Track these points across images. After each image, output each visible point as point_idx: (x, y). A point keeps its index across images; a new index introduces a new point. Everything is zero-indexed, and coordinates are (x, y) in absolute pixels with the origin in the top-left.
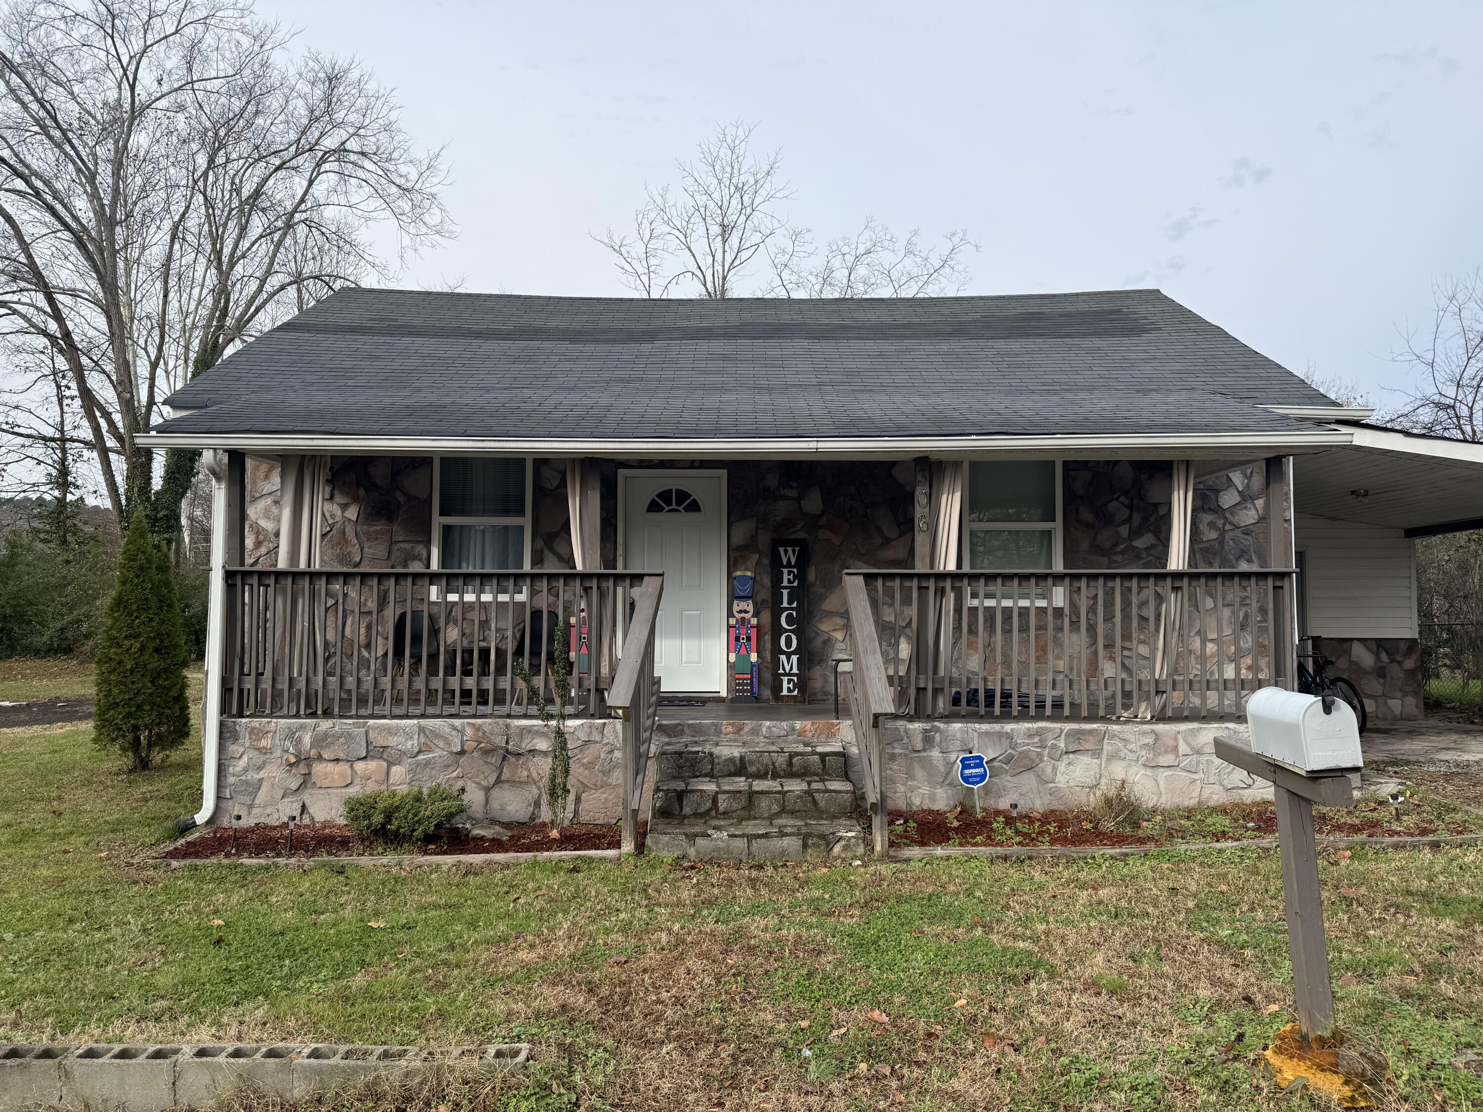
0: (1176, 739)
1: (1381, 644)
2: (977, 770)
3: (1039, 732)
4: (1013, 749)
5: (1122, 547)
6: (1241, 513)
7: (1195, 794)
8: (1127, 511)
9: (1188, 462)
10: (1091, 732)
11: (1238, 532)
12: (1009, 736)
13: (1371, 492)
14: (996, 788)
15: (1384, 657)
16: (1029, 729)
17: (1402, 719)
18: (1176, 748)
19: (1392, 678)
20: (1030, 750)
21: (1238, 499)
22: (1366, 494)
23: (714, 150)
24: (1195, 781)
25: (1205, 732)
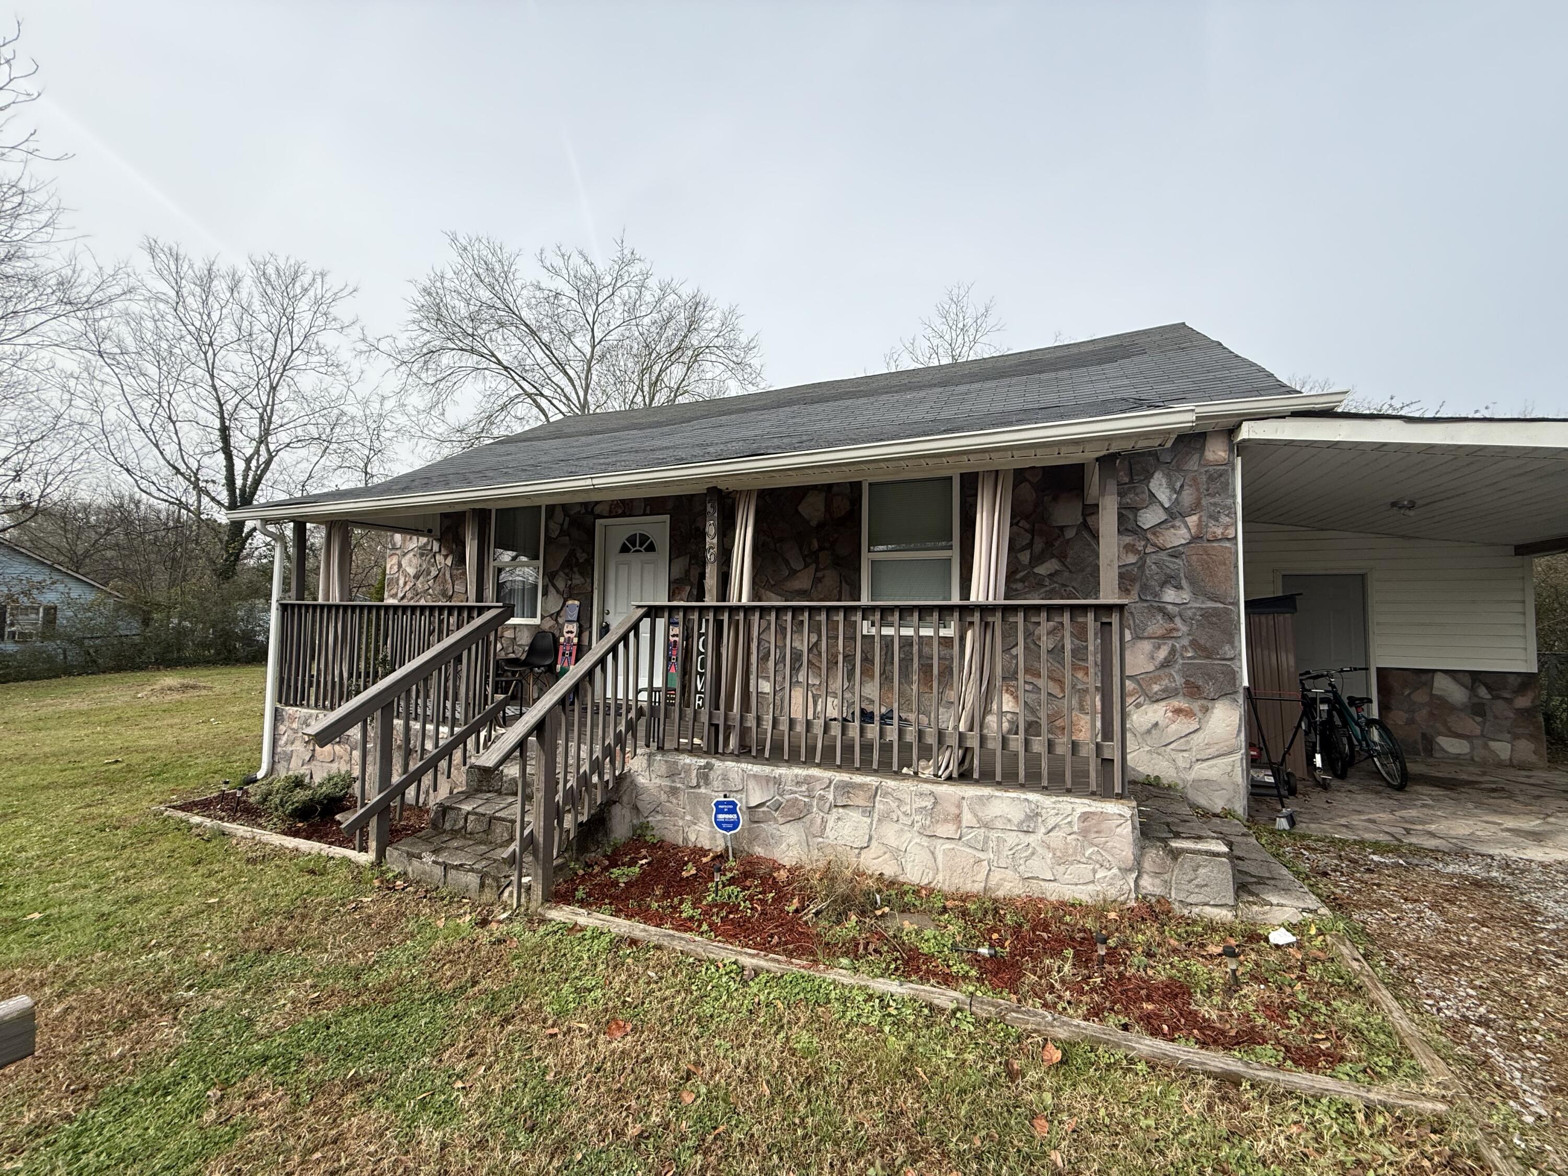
0: (959, 806)
1: (1476, 678)
2: (731, 816)
3: (807, 780)
4: (781, 796)
5: (1022, 574)
6: (1166, 533)
7: (982, 876)
8: (1029, 536)
9: (997, 471)
10: (861, 786)
11: (1163, 556)
12: (777, 781)
13: (1420, 502)
14: (764, 834)
15: (1483, 692)
16: (796, 776)
17: (1512, 765)
18: (958, 818)
19: (1496, 717)
20: (796, 799)
21: (1163, 516)
22: (1412, 506)
23: (947, 307)
24: (981, 861)
25: (996, 802)
